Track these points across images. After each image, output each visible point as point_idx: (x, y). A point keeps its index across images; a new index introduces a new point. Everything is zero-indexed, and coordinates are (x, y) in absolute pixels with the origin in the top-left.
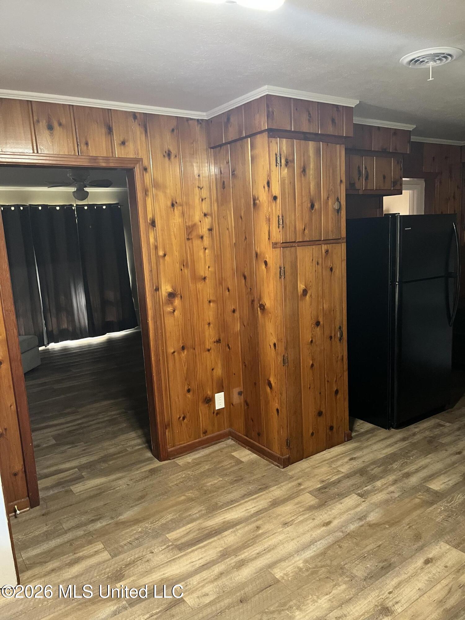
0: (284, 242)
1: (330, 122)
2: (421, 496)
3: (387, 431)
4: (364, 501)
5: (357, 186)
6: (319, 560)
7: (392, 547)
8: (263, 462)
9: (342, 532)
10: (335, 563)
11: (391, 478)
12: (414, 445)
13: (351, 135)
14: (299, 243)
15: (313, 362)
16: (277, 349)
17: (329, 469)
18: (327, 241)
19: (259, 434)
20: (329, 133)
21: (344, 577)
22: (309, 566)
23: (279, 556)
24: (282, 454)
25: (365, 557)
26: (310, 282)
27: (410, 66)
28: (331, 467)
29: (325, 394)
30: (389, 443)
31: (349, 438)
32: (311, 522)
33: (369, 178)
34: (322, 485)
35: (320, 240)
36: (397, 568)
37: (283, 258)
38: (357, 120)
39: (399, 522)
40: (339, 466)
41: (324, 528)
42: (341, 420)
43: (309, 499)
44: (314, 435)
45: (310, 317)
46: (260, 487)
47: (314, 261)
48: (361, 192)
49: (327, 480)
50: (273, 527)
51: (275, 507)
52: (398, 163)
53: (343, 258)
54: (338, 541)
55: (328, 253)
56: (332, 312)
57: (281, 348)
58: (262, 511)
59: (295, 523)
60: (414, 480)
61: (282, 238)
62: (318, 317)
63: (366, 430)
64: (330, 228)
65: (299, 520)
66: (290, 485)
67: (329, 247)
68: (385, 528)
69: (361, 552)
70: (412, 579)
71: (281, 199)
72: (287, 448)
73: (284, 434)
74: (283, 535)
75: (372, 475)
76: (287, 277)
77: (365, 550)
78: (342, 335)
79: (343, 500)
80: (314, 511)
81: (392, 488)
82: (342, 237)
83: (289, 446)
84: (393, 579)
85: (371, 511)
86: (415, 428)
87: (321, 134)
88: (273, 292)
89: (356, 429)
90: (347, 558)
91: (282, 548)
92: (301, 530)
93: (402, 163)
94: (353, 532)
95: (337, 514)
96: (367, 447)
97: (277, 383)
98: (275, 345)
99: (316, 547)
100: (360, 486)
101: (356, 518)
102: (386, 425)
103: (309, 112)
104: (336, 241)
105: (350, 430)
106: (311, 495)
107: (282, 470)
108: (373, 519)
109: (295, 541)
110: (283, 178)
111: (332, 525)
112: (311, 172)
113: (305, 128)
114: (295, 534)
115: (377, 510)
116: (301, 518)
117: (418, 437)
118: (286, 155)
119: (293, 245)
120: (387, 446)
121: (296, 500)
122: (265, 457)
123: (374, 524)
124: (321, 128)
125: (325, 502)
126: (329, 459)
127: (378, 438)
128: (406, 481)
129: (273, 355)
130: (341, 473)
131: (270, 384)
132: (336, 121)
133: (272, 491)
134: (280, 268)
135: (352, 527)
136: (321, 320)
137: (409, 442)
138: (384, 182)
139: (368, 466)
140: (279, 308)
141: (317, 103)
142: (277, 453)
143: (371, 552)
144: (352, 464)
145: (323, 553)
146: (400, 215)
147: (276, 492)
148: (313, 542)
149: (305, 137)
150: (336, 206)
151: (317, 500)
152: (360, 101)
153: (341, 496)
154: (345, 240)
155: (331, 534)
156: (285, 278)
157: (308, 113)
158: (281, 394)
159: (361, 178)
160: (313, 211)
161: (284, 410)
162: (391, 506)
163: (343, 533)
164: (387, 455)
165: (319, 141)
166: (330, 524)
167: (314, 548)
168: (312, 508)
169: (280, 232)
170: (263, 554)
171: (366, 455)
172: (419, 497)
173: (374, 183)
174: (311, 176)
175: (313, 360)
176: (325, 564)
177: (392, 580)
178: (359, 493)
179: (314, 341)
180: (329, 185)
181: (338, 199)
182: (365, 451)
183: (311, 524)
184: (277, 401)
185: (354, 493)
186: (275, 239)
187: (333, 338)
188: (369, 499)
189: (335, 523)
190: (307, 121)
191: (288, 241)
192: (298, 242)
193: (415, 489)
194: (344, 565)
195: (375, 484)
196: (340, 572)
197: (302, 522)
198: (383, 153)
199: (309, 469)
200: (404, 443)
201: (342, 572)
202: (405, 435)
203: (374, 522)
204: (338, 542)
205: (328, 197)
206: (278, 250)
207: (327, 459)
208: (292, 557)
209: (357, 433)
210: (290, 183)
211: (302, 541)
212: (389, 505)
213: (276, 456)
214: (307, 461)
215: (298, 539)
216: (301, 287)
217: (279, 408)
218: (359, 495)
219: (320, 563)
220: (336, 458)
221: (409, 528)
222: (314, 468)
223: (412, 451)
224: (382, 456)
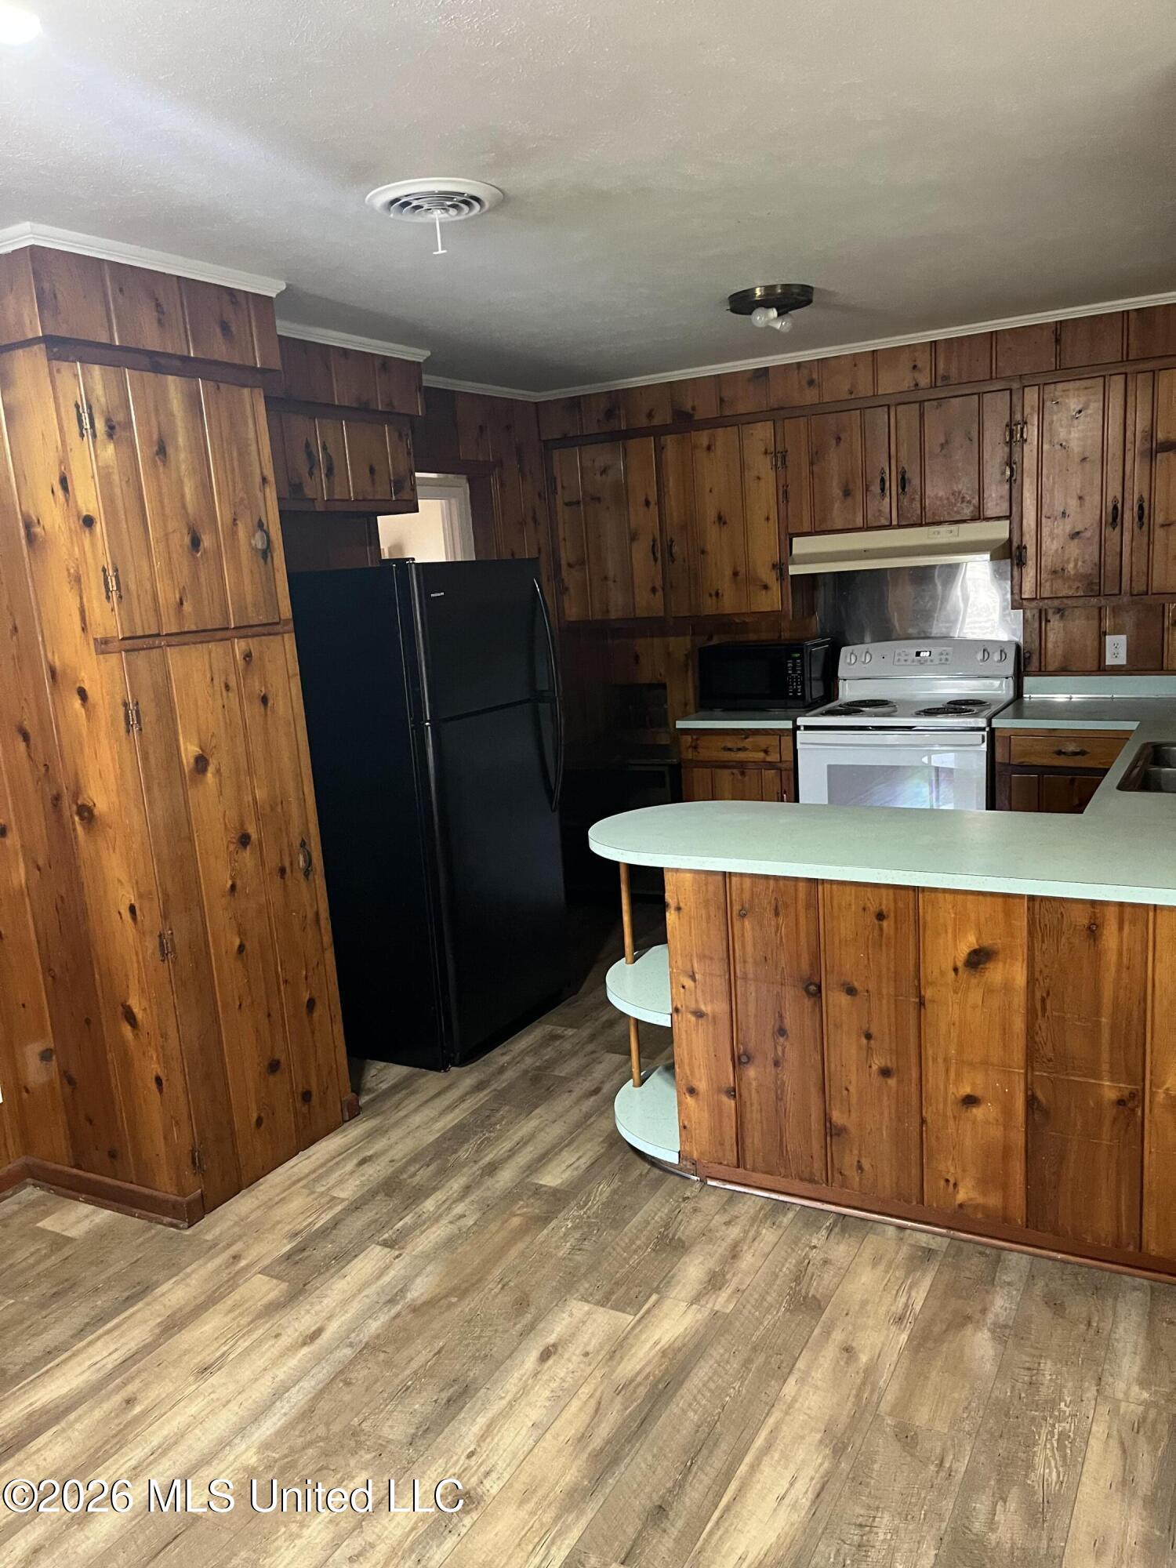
0: (127, 635)
1: (218, 330)
2: (524, 1207)
3: (442, 1074)
4: (397, 1257)
5: (309, 492)
6: (297, 1433)
7: (468, 1345)
8: (133, 1223)
9: (351, 1345)
10: (336, 1428)
11: (456, 1184)
12: (501, 1097)
13: (276, 363)
14: (168, 638)
15: (241, 939)
16: (139, 918)
17: (310, 1199)
18: (244, 630)
19: (113, 1155)
20: (216, 357)
21: (362, 1453)
22: (274, 1455)
23: (193, 1456)
24: (182, 1192)
25: (408, 1388)
26: (213, 735)
27: (392, 215)
28: (314, 1192)
29: (283, 1014)
30: (446, 1103)
31: (354, 1112)
32: (273, 1346)
33: (336, 471)
34: (294, 1244)
35: (227, 629)
36: (483, 1390)
37: (130, 678)
38: (286, 328)
39: (479, 1281)
40: (333, 1187)
41: (305, 1350)
42: (330, 1073)
43: (262, 1288)
44: (265, 1121)
45: (223, 826)
46: (126, 1294)
47: (216, 681)
48: (319, 507)
49: (305, 1227)
50: (170, 1387)
51: (172, 1336)
52: (400, 436)
53: (290, 671)
54: (341, 1372)
55: (251, 660)
56: (280, 807)
57: (150, 916)
58: (138, 1356)
59: (230, 1359)
60: (506, 1177)
61: (122, 625)
62: (242, 824)
63: (392, 1082)
64: (249, 598)
65: (239, 1350)
66: (211, 1266)
67: (253, 644)
68: (451, 1306)
69: (397, 1381)
70: (517, 1406)
71: (107, 524)
72: (195, 1174)
73: (182, 1137)
74: (200, 1400)
75: (414, 1187)
76: (147, 729)
77: (408, 1372)
78: (309, 862)
79: (348, 1267)
80: (277, 1317)
81: (459, 1209)
82: (283, 618)
83: (199, 1167)
84: (474, 1420)
85: (416, 1276)
86: (503, 1054)
87: (195, 359)
88: (111, 768)
89: (368, 1085)
90: (367, 1404)
91: (200, 1434)
92: (246, 1373)
93: (410, 437)
94: (378, 1336)
95: (337, 1305)
96: (396, 1124)
97: (148, 1011)
98: (132, 909)
99: (288, 1402)
100: (387, 1222)
101: (382, 1301)
102: (438, 1064)
103: (157, 300)
104: (269, 629)
105: (353, 1091)
106: (268, 1275)
107: (188, 1232)
108: (422, 1291)
109: (233, 1406)
110: (103, 468)
111: (326, 1336)
112: (182, 456)
113: (152, 339)
114: (232, 1387)
115: (429, 1268)
116: (244, 1344)
117: (510, 1074)
118: (105, 409)
119: (154, 642)
120: (444, 1111)
121: (229, 1301)
122: (135, 1210)
123: (424, 1304)
124: (194, 340)
125: (304, 1285)
126: (307, 1175)
127: (421, 1097)
128: (489, 1182)
129: (131, 940)
130: (340, 1203)
131: (130, 1017)
132: (234, 329)
133: (163, 1295)
134: (126, 705)
135: (374, 1326)
136: (252, 830)
137: (491, 1092)
138: (373, 482)
139: (403, 1169)
140: (135, 811)
141: (175, 279)
142: (169, 1191)
143: (422, 1371)
144: (363, 1175)
145: (307, 1413)
146: (416, 562)
147: (174, 1294)
148: (279, 1394)
149: (157, 363)
150: (259, 542)
151: (284, 1286)
152: (287, 285)
153: (343, 1257)
154: (291, 625)
155: (323, 1358)
156: (141, 730)
157: (153, 304)
158: (164, 1036)
159: (316, 471)
160: (199, 555)
161: (177, 1079)
162: (459, 1251)
163: (353, 1347)
164: (444, 1133)
165: (195, 377)
166: (320, 1335)
167: (282, 1408)
168: (273, 1308)
169: (113, 610)
170: (150, 1464)
171: (396, 1143)
172: (518, 1212)
173: (350, 485)
174: (183, 467)
175: (241, 932)
176: (313, 1438)
177: (471, 1425)
178: (385, 1240)
179: (239, 883)
180: (234, 490)
181: (260, 525)
182: (395, 1135)
183: (272, 1349)
184: (155, 1058)
185: (374, 1243)
186: (101, 630)
187: (288, 870)
188: (409, 1248)
189: (332, 1329)
190: (155, 324)
191: (140, 633)
192: (166, 635)
193: (511, 1196)
194: (360, 1425)
195: (421, 1207)
196: (353, 1444)
197: (247, 1351)
198: (362, 412)
199: (259, 1213)
200: (481, 1095)
201: (356, 1441)
202: (482, 1076)
203: (423, 1299)
204: (342, 1376)
205: (235, 520)
206: (113, 659)
207: (302, 1175)
208: (228, 1448)
209: (372, 1096)
210: (128, 482)
211: (250, 1401)
212: (456, 1248)
213: (167, 1201)
214: (253, 1193)
215: (240, 1398)
216: (189, 750)
217: (161, 1075)
218: (385, 1244)
219: (302, 1439)
220: (324, 1169)
221: (502, 1288)
222: (271, 1208)
223: (498, 1111)
224: (432, 1138)
